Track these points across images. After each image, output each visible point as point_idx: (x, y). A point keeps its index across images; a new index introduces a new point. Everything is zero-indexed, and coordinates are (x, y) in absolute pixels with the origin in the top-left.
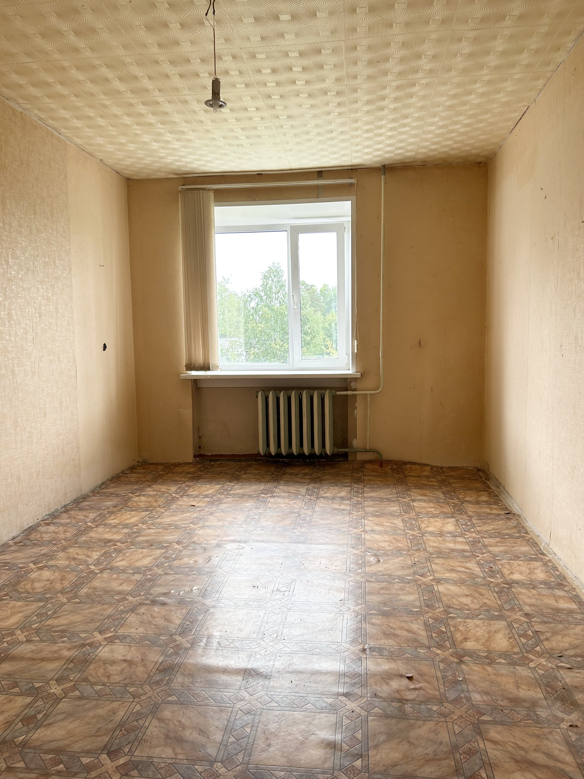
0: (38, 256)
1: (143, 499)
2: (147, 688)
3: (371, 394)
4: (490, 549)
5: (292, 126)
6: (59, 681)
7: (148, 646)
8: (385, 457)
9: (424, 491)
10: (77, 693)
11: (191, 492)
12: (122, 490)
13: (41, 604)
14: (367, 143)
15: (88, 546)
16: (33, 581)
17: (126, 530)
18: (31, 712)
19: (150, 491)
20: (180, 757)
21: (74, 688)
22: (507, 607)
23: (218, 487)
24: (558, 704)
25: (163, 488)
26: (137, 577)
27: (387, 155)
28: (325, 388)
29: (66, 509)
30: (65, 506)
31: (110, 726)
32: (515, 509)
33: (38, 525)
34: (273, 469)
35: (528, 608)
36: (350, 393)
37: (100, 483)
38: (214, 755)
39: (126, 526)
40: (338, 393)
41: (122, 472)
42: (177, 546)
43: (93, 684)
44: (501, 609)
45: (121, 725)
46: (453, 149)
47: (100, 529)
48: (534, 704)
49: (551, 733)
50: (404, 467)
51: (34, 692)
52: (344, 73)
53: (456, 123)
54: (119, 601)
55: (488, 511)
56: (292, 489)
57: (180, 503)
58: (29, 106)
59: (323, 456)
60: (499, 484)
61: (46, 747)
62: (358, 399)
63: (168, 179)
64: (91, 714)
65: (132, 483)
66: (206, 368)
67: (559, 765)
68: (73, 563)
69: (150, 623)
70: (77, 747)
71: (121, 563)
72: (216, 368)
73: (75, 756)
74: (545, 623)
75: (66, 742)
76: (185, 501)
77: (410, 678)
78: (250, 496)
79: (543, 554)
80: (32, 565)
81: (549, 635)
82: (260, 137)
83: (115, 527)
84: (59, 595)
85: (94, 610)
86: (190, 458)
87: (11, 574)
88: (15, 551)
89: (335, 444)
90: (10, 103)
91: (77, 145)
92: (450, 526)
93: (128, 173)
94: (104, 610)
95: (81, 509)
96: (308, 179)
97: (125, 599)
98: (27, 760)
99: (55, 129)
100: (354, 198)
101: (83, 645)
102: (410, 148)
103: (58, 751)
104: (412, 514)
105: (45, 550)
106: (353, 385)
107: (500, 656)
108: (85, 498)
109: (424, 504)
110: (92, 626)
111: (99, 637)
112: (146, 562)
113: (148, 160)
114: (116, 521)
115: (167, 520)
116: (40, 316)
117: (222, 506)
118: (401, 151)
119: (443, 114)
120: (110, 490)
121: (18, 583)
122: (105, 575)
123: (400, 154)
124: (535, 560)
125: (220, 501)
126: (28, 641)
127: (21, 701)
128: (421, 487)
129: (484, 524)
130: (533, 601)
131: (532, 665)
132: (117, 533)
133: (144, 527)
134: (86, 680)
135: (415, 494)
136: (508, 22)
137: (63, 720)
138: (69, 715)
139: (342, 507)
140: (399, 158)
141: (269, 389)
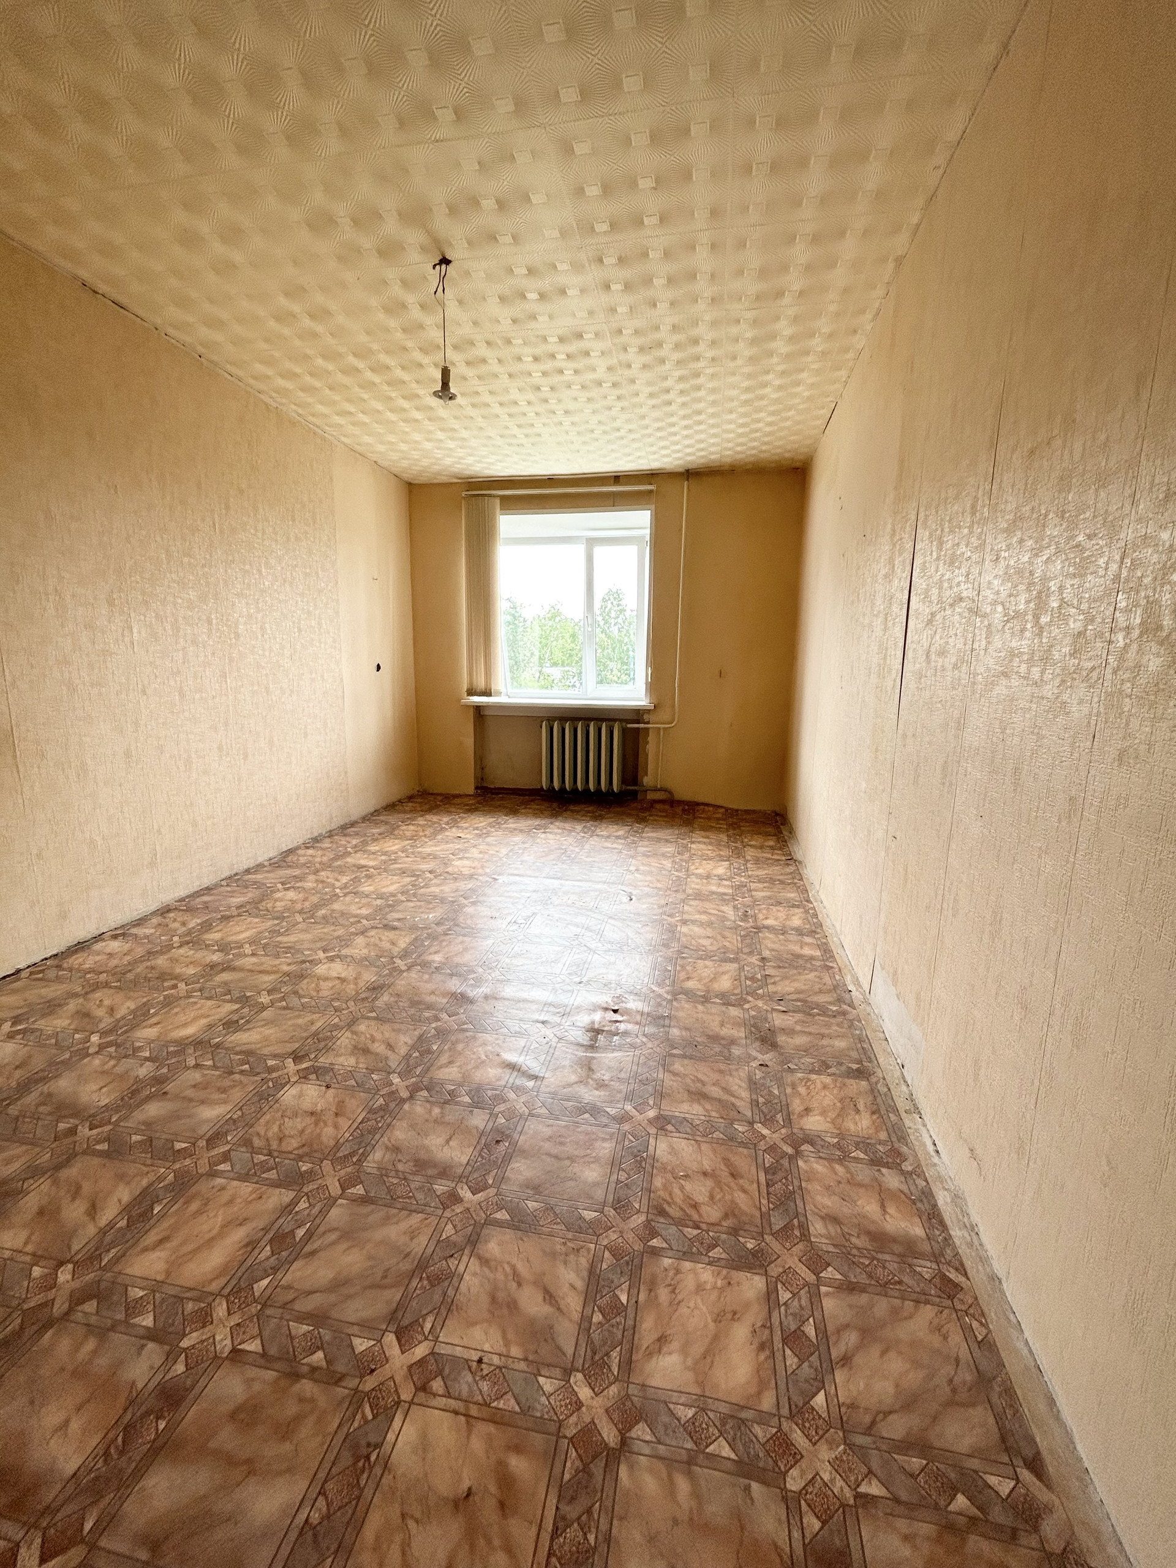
0: (296, 566)
1: (412, 828)
2: (351, 1003)
3: (664, 729)
4: (754, 893)
5: (573, 423)
6: (270, 992)
7: (367, 966)
8: (677, 797)
9: (707, 833)
10: (284, 1003)
11: (463, 824)
12: (392, 819)
13: (276, 922)
14: (662, 444)
15: (341, 871)
16: (276, 900)
17: (383, 858)
18: (235, 1017)
19: (421, 821)
20: (361, 1066)
21: (283, 999)
22: (746, 950)
23: (492, 820)
24: (758, 1044)
25: (435, 818)
26: (379, 902)
27: (689, 458)
28: (615, 720)
29: (330, 834)
30: (330, 831)
31: (305, 1035)
32: (798, 856)
33: (298, 848)
34: (555, 805)
35: (768, 952)
36: (642, 726)
37: (373, 810)
38: (394, 1067)
39: (385, 853)
40: (629, 726)
41: (399, 801)
42: (428, 875)
43: (300, 997)
44: (739, 951)
45: (315, 1034)
46: (761, 451)
47: (358, 855)
48: (733, 1042)
49: (737, 1070)
50: (697, 808)
51: (244, 1000)
52: (615, 361)
53: (758, 421)
54: (352, 924)
55: (769, 856)
56: (568, 826)
57: (447, 834)
58: (284, 401)
59: (610, 792)
60: (791, 831)
61: (238, 1049)
62: (651, 732)
63: (451, 484)
64: (290, 1023)
65: (405, 812)
66: (487, 693)
67: (733, 1099)
68: (320, 886)
69: (376, 945)
70: (266, 1051)
71: (366, 888)
72: (499, 694)
73: (262, 1059)
74: (780, 967)
75: (258, 1046)
76: (454, 832)
77: (615, 1011)
78: (521, 831)
79: (809, 901)
80: (280, 886)
81: (777, 979)
82: (539, 435)
83: (373, 853)
84: (297, 915)
85: (325, 930)
86: (471, 790)
87: (257, 892)
88: (268, 872)
89: (624, 781)
90: (261, 396)
91: (345, 445)
92: (721, 869)
93: (406, 476)
94: (334, 931)
95: (345, 835)
96: (603, 485)
97: (359, 922)
98: (216, 1059)
99: (318, 427)
100: (653, 507)
101: (304, 962)
102: (712, 449)
103: (250, 1053)
104: (686, 856)
105: (297, 872)
106: (646, 717)
107: (717, 996)
108: (353, 824)
109: (702, 846)
110: (319, 945)
111: (321, 955)
112: (392, 888)
113: (425, 462)
114: (377, 848)
115: (428, 850)
116: (300, 630)
117: (489, 839)
118: (703, 453)
119: (740, 410)
120: (381, 818)
121: (261, 901)
122: (348, 899)
123: (702, 457)
124: (798, 907)
125: (488, 834)
126: (253, 955)
127: (229, 1007)
128: (704, 829)
129: (759, 868)
130: (776, 946)
131: (746, 1006)
132: (375, 859)
133: (403, 855)
134: (296, 993)
135: (698, 836)
136: (787, 299)
137: (262, 1026)
138: (268, 1023)
139: (615, 846)
140: (702, 461)
141: (554, 719)
